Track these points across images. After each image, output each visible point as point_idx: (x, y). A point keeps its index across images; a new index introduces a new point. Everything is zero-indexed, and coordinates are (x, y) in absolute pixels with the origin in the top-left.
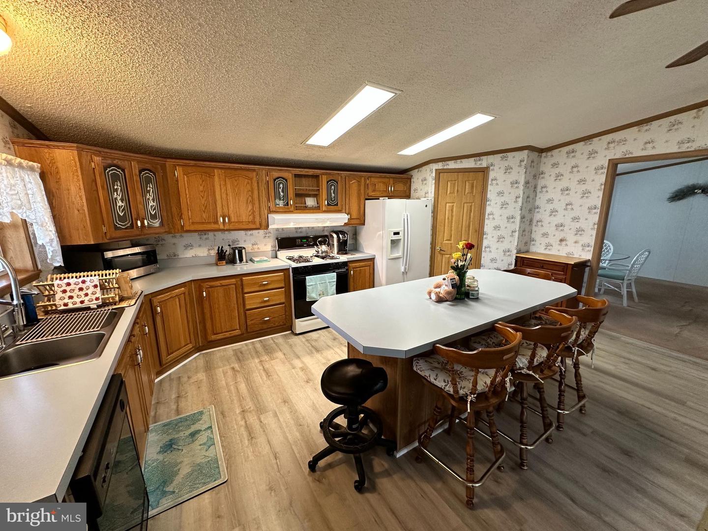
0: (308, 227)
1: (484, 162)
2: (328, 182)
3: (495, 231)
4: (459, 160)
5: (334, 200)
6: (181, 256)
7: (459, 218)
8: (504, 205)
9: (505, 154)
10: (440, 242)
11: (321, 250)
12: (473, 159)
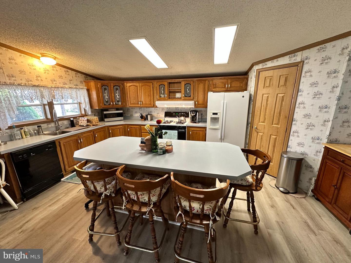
0: (182, 108)
1: (298, 58)
2: (185, 85)
3: (305, 119)
4: (276, 60)
5: (189, 94)
6: (134, 116)
7: (272, 106)
8: (317, 95)
9: (324, 45)
10: (257, 122)
11: (181, 119)
12: (288, 56)
